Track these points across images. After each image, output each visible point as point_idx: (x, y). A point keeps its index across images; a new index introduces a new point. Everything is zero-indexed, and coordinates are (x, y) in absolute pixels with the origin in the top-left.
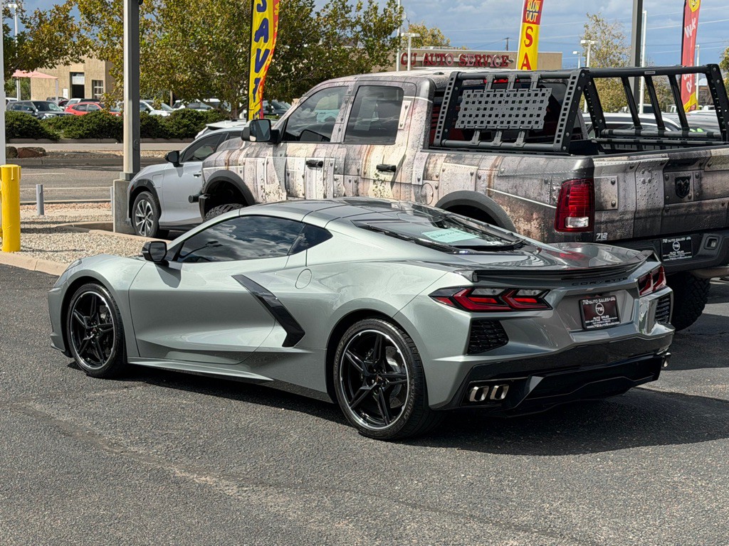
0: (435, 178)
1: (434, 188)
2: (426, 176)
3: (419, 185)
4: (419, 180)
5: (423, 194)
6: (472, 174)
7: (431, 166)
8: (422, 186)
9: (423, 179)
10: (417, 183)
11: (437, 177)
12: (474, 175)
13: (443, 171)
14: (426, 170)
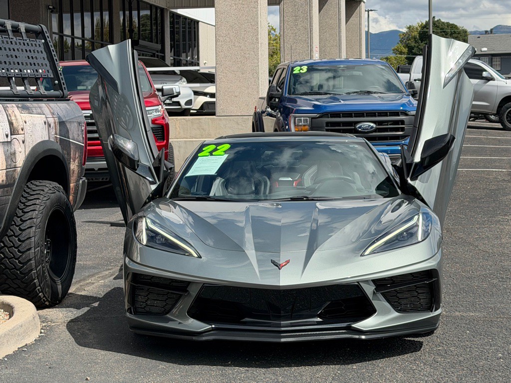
0: (21, 132)
1: (21, 142)
2: (13, 131)
3: (7, 142)
4: (7, 136)
5: (12, 151)
6: (45, 123)
7: (13, 118)
8: (11, 142)
9: (11, 135)
10: (6, 140)
11: (22, 130)
12: (47, 124)
13: (26, 122)
14: (11, 124)
